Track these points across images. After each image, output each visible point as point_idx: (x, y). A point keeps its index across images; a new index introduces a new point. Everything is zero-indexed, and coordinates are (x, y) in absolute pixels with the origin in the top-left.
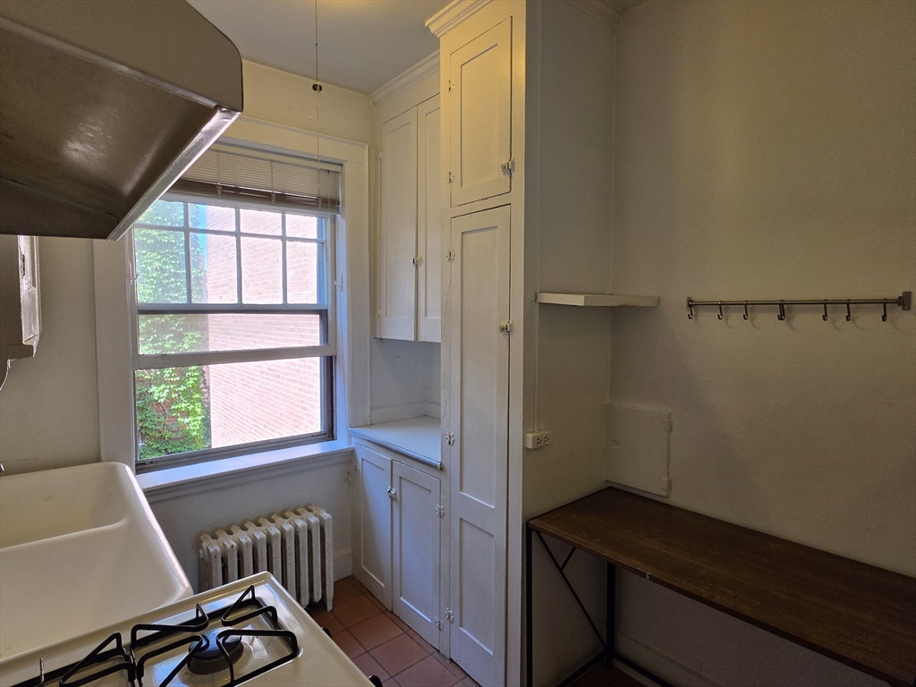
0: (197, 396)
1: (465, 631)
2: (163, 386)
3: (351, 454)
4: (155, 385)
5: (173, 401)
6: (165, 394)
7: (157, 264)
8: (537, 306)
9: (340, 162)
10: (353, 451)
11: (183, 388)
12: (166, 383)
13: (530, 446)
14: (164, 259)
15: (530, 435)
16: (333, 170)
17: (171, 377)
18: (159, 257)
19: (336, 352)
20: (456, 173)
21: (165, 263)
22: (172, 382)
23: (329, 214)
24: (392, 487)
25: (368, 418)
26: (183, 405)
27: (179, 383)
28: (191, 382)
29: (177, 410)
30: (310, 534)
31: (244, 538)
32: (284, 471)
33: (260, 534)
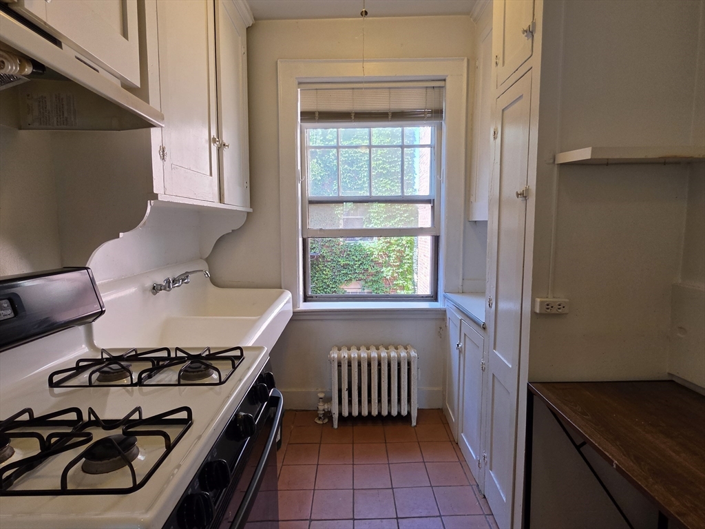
0: (409, 276)
1: (492, 475)
2: (389, 268)
3: (444, 312)
4: (385, 266)
5: (395, 279)
6: (390, 274)
7: (388, 186)
8: (556, 169)
9: (443, 78)
10: (445, 311)
11: (401, 270)
12: (391, 266)
13: (537, 310)
14: (393, 183)
15: (538, 300)
16: (437, 85)
17: (394, 262)
18: (389, 182)
19: (440, 233)
20: (501, 57)
21: (393, 186)
22: (395, 266)
23: (437, 122)
24: (460, 342)
25: (460, 287)
26: (401, 282)
27: (399, 267)
28: (406, 267)
29: (397, 284)
30: (399, 364)
31: (354, 354)
32: (392, 316)
33: (364, 354)
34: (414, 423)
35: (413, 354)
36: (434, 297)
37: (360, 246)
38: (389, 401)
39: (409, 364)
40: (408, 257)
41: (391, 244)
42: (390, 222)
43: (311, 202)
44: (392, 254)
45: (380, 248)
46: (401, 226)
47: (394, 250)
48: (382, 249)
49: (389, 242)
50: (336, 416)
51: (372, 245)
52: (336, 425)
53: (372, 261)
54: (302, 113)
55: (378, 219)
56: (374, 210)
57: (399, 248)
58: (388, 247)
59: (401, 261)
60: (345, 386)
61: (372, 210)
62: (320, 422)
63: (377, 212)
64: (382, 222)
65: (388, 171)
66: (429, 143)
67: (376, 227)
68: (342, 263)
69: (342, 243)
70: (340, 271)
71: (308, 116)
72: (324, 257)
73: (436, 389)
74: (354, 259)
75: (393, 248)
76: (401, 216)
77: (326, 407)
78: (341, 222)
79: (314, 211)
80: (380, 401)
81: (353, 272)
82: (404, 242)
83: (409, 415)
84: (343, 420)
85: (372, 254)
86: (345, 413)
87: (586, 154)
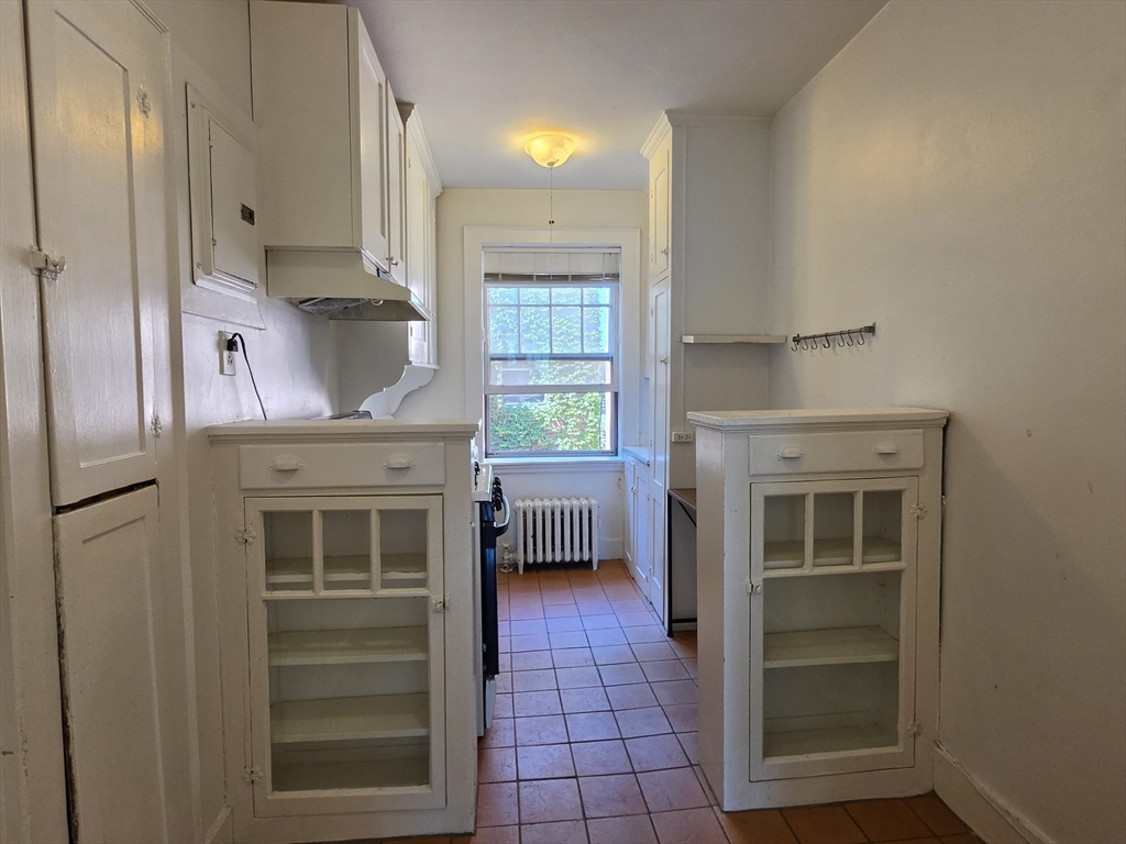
1: (654, 579)
2: (567, 439)
3: (623, 463)
4: (561, 437)
8: (683, 346)
9: (619, 246)
11: (582, 442)
12: (568, 436)
13: (673, 440)
15: (673, 434)
16: (614, 252)
17: (573, 431)
19: (619, 389)
20: (654, 254)
22: (574, 437)
23: (614, 284)
24: (634, 485)
30: (581, 513)
31: (538, 503)
32: (573, 470)
33: (547, 503)
34: (595, 568)
35: (593, 502)
36: (615, 452)
37: (526, 409)
38: (572, 549)
39: (590, 512)
40: (591, 424)
41: (569, 406)
42: (566, 376)
43: (491, 358)
44: (569, 421)
45: (553, 412)
46: (581, 382)
47: (572, 415)
48: (556, 413)
50: (521, 563)
51: (542, 408)
52: (521, 572)
53: (542, 430)
54: (486, 275)
55: (550, 373)
57: (579, 412)
58: (564, 411)
59: (583, 430)
60: (530, 533)
62: (507, 571)
64: (555, 376)
66: (608, 302)
67: (547, 383)
68: (501, 433)
69: (500, 406)
70: (497, 444)
71: (492, 277)
73: (616, 540)
74: (517, 428)
75: (571, 413)
76: (582, 369)
77: (511, 556)
78: (500, 376)
79: (496, 366)
80: (563, 549)
81: (516, 445)
82: (586, 404)
83: (590, 561)
84: (527, 567)
85: (543, 420)
86: (531, 560)
87: (690, 339)
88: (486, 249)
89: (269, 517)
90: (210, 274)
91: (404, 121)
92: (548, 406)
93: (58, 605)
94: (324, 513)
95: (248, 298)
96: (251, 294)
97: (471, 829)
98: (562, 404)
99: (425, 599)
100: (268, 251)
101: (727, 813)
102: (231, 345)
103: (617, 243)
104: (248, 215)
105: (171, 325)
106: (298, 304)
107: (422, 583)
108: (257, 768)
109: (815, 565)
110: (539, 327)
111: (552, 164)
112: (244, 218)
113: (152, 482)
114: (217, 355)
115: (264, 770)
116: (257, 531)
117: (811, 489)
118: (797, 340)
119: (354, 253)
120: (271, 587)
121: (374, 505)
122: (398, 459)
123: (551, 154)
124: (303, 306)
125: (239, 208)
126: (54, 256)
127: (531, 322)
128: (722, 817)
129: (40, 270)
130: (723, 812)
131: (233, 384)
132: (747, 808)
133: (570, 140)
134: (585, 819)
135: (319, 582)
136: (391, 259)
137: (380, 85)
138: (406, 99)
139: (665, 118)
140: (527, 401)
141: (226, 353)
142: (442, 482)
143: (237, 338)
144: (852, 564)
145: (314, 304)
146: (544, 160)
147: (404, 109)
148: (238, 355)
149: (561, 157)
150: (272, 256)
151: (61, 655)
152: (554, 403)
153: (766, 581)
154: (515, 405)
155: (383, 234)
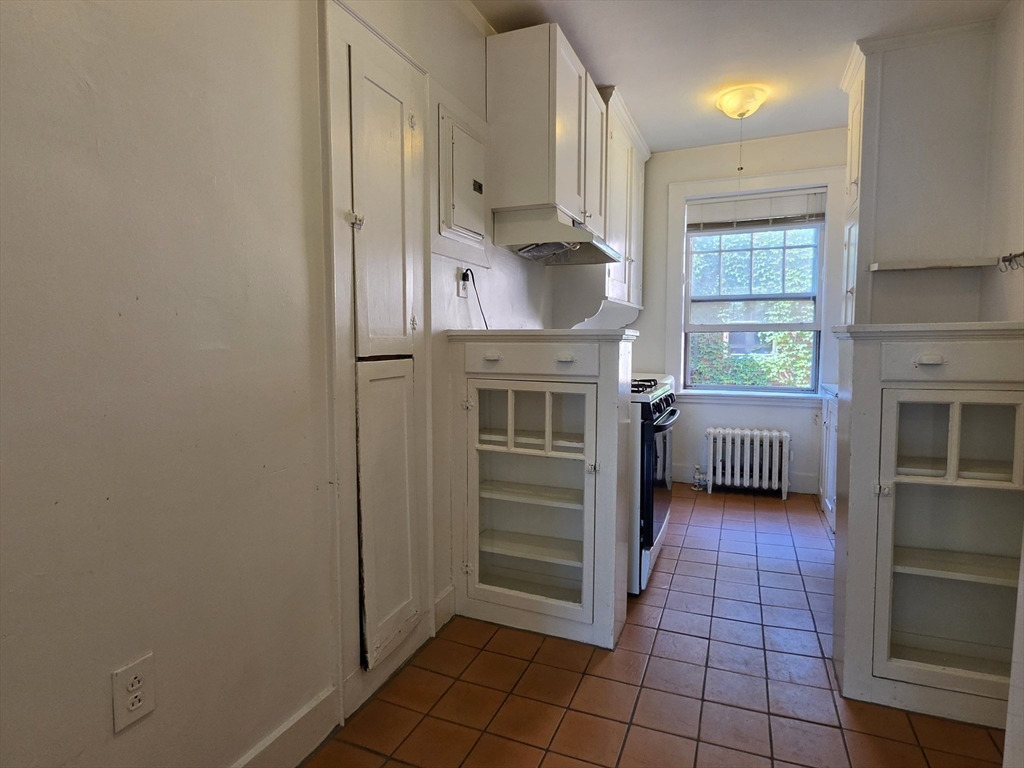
3: (820, 401)
8: (868, 274)
9: (824, 185)
10: (822, 400)
16: (820, 192)
19: (821, 328)
23: (819, 224)
24: (827, 420)
30: (771, 443)
31: (729, 431)
32: (766, 403)
33: (738, 432)
34: (784, 497)
35: (785, 434)
36: (814, 390)
37: (752, 360)
38: (761, 476)
39: (781, 443)
41: (799, 358)
43: (693, 301)
44: (798, 373)
45: (781, 363)
48: (784, 364)
49: (796, 356)
50: (710, 484)
51: (769, 359)
52: (710, 491)
54: (689, 226)
56: (774, 313)
58: (794, 363)
60: (719, 457)
61: (771, 313)
62: (696, 489)
63: (779, 315)
65: (798, 259)
66: (812, 243)
71: (694, 227)
72: (700, 373)
74: (742, 378)
75: (802, 365)
77: (701, 477)
79: (696, 309)
80: (752, 476)
83: (779, 491)
84: (717, 489)
85: (769, 371)
86: (719, 482)
87: (875, 267)
88: (689, 203)
89: (482, 393)
90: (450, 228)
91: (606, 101)
92: (775, 357)
93: (357, 413)
94: (517, 393)
95: (477, 246)
96: (480, 243)
97: (611, 646)
98: (791, 356)
99: (582, 461)
100: (494, 213)
101: (845, 698)
102: (465, 277)
103: (823, 183)
104: (478, 187)
105: (424, 264)
106: (517, 251)
107: (581, 451)
108: (470, 564)
109: (959, 476)
110: (768, 279)
111: (742, 115)
112: (475, 189)
113: (410, 356)
114: (456, 283)
115: (474, 566)
116: (474, 402)
117: (957, 398)
118: (1009, 259)
119: (552, 208)
120: (482, 442)
121: (548, 388)
122: (565, 355)
123: (741, 107)
124: (521, 253)
125: (472, 183)
126: (360, 217)
127: (761, 275)
128: (840, 702)
129: (353, 224)
130: (841, 696)
131: (466, 303)
132: (869, 701)
133: (762, 90)
134: (707, 666)
135: (511, 443)
136: (585, 213)
137: (580, 77)
138: (607, 83)
139: (856, 50)
140: (753, 352)
141: (461, 283)
142: (597, 374)
143: (469, 272)
144: (1010, 481)
145: (528, 251)
146: (734, 112)
147: (605, 92)
148: (469, 283)
149: (753, 107)
150: (497, 217)
151: (357, 441)
152: (782, 355)
153: (898, 485)
154: (741, 356)
155: (579, 194)
